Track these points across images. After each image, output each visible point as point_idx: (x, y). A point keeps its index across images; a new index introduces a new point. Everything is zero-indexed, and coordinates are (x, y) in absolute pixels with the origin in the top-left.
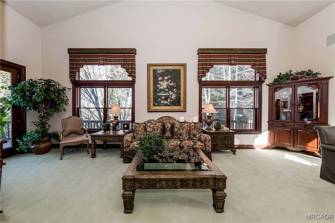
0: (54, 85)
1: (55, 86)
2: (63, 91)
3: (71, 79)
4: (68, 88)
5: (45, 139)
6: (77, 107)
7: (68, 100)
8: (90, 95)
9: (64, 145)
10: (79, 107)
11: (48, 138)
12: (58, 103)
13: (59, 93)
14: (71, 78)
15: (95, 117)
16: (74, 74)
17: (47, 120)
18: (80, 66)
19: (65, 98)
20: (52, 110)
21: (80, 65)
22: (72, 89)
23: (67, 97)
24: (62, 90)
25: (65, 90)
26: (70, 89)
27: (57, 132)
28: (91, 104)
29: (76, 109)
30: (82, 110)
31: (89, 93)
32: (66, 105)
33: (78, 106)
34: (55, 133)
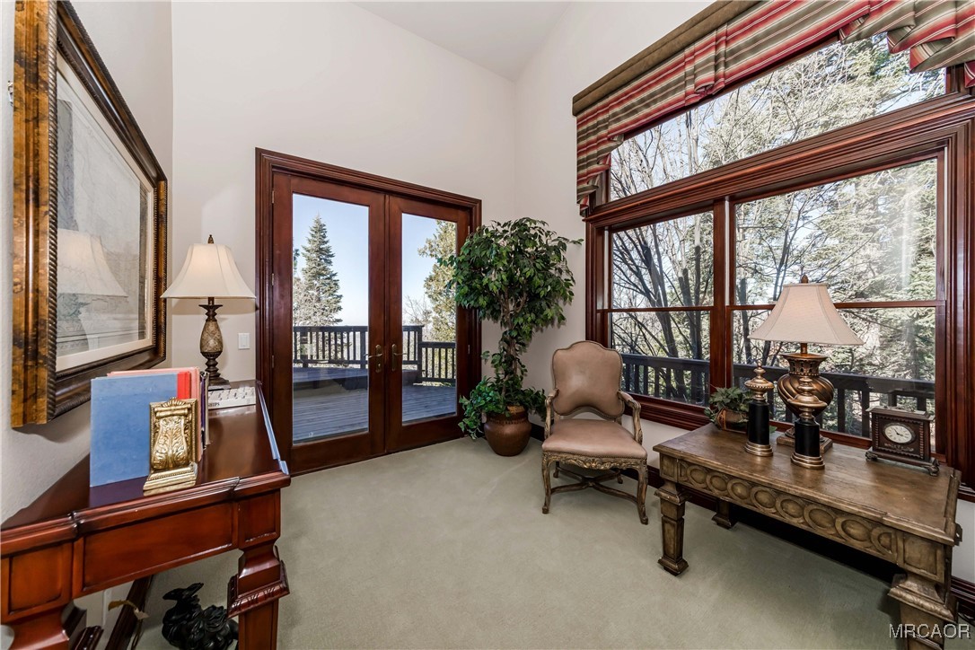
0: (536, 234)
1: (537, 240)
2: (558, 254)
3: (582, 206)
4: (574, 242)
5: (513, 410)
6: (599, 307)
7: (574, 281)
8: (637, 267)
9: (554, 458)
10: (606, 307)
11: (521, 409)
12: (542, 293)
13: (546, 260)
14: (582, 203)
15: (653, 343)
16: (590, 183)
17: (520, 350)
18: (612, 144)
19: (564, 276)
20: (529, 319)
21: (610, 140)
22: (584, 243)
23: (568, 271)
24: (555, 248)
25: (565, 248)
26: (578, 242)
27: (543, 391)
28: (640, 297)
29: (599, 314)
30: (616, 316)
31: (634, 264)
32: (565, 299)
33: (603, 306)
34: (537, 393)
